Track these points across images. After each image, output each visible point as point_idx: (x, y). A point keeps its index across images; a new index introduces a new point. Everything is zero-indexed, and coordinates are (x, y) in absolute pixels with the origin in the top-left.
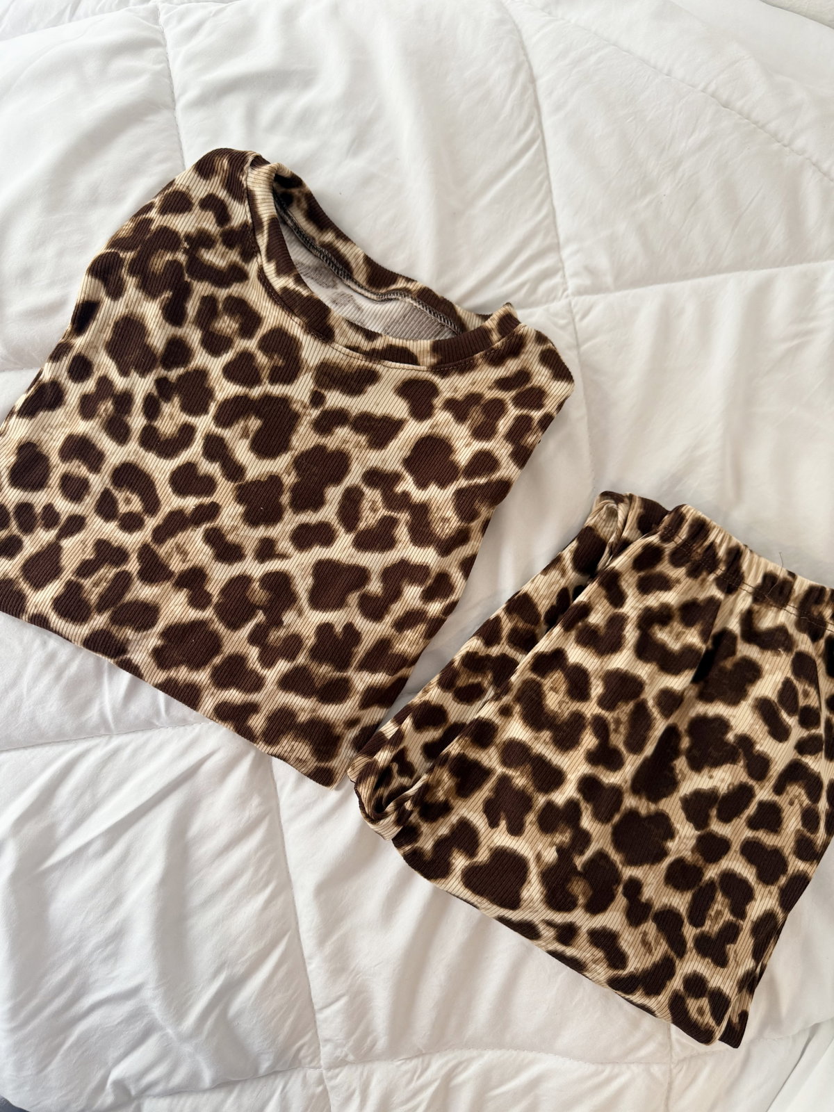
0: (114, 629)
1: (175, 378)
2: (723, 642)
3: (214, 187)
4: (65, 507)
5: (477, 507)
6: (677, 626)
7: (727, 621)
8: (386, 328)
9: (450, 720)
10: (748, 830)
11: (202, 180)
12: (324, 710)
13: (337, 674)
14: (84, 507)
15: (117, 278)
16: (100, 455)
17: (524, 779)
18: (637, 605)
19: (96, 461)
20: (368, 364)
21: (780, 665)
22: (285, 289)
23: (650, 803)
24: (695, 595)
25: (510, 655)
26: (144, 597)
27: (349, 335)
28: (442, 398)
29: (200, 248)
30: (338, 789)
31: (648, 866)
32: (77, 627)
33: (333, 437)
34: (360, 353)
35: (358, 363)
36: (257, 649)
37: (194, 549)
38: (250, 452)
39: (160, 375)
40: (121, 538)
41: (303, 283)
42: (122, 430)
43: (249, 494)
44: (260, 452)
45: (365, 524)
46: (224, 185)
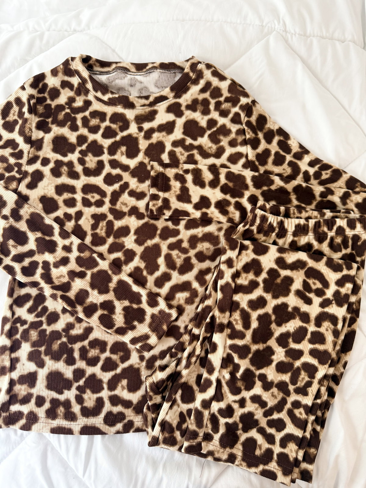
4: (72, 211)
20: (152, 109)
22: (109, 99)
28: (184, 106)
35: (148, 110)
37: (128, 201)
38: (127, 159)
39: (79, 150)
40: (99, 210)
41: (114, 93)
42: (75, 175)
43: (136, 173)
44: (131, 157)
45: (182, 161)
46: (64, 74)
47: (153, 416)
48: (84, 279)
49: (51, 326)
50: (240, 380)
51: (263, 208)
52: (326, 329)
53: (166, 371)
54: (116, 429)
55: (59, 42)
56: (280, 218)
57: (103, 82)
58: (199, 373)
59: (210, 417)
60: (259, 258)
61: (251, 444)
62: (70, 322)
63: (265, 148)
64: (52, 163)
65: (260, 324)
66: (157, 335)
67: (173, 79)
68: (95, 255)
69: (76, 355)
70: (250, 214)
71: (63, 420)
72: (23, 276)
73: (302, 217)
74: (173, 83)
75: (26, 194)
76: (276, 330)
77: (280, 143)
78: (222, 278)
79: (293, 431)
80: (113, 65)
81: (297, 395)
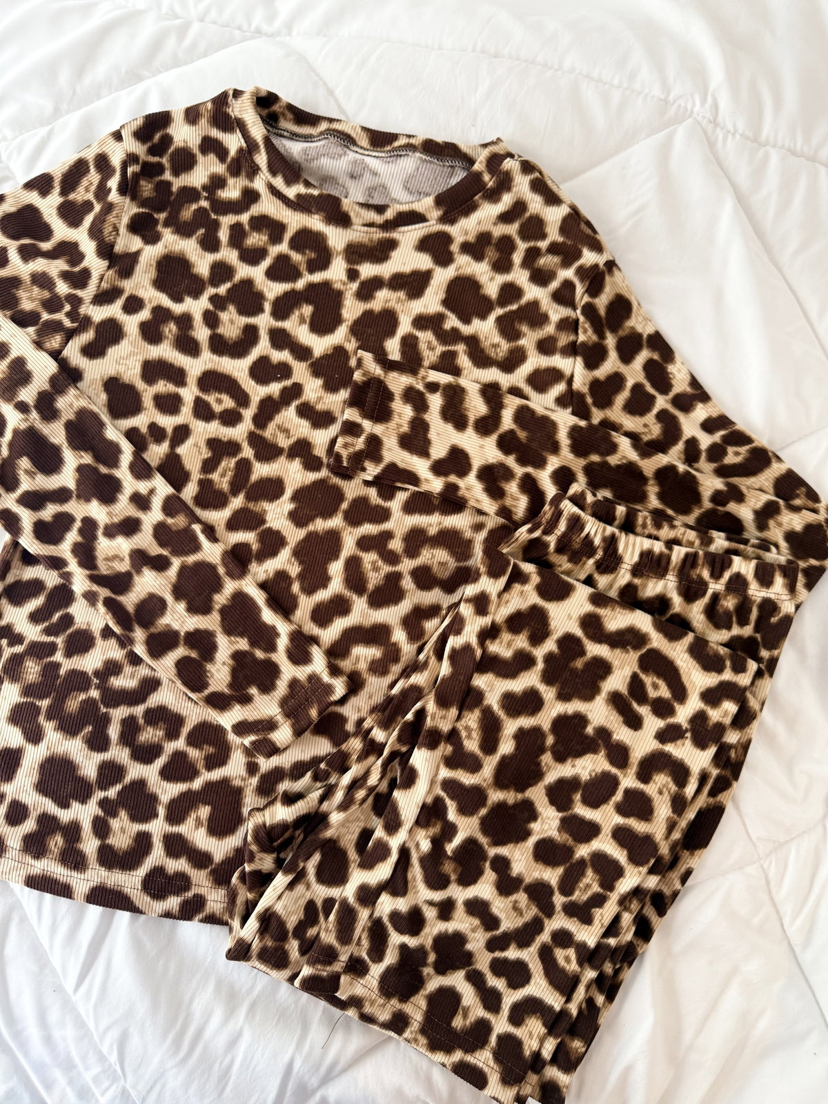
0: (251, 506)
1: (224, 292)
3: (205, 128)
4: (168, 422)
5: (517, 328)
11: (192, 127)
12: (448, 520)
14: (183, 417)
16: (180, 372)
19: (179, 377)
20: (386, 235)
22: (299, 196)
26: (266, 474)
27: (362, 215)
28: (457, 244)
29: (216, 190)
32: (219, 512)
33: (376, 300)
34: (376, 227)
35: (377, 237)
37: (293, 426)
38: (311, 334)
39: (212, 294)
40: (227, 433)
41: (312, 185)
42: (191, 345)
43: (322, 368)
44: (319, 331)
45: (429, 362)
46: (212, 123)
47: (250, 896)
48: (163, 574)
49: (71, 659)
50: (451, 858)
51: (578, 501)
52: (659, 788)
53: (296, 806)
54: (164, 908)
55: (217, 50)
56: (610, 530)
57: (292, 157)
58: (368, 826)
59: (369, 925)
60: (546, 606)
61: (446, 1001)
62: (114, 659)
63: (613, 370)
64: (147, 311)
65: (517, 748)
66: (293, 726)
67: (446, 181)
68: (197, 528)
69: (114, 732)
70: (548, 508)
71: (56, 865)
72: (34, 541)
73: (661, 538)
74: (445, 189)
75: (77, 367)
76: (551, 769)
77: (649, 367)
78: (458, 632)
79: (543, 994)
80: (323, 124)
81: (568, 919)
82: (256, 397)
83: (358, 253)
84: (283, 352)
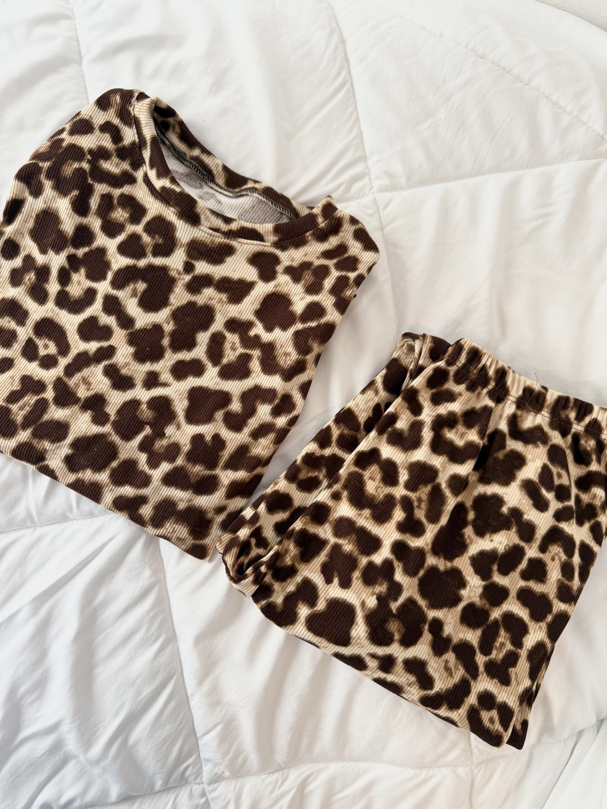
0: (35, 442)
1: (81, 255)
2: (496, 438)
3: (111, 116)
5: (310, 344)
6: (461, 428)
7: (498, 423)
8: (240, 216)
9: (295, 505)
10: (521, 581)
11: (101, 111)
13: (208, 472)
14: (13, 352)
15: (38, 182)
16: (25, 313)
17: (351, 545)
18: (431, 413)
19: (22, 317)
21: (539, 454)
23: (447, 562)
24: (473, 405)
25: (338, 455)
26: (58, 417)
27: (211, 220)
29: (100, 159)
30: (210, 561)
31: (447, 609)
32: (7, 441)
33: (202, 295)
34: (220, 233)
36: (146, 455)
82: (75, 350)
83: (198, 250)
84: (111, 317)
